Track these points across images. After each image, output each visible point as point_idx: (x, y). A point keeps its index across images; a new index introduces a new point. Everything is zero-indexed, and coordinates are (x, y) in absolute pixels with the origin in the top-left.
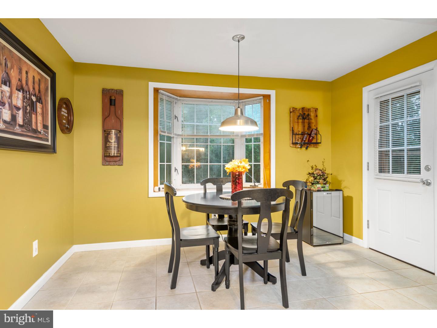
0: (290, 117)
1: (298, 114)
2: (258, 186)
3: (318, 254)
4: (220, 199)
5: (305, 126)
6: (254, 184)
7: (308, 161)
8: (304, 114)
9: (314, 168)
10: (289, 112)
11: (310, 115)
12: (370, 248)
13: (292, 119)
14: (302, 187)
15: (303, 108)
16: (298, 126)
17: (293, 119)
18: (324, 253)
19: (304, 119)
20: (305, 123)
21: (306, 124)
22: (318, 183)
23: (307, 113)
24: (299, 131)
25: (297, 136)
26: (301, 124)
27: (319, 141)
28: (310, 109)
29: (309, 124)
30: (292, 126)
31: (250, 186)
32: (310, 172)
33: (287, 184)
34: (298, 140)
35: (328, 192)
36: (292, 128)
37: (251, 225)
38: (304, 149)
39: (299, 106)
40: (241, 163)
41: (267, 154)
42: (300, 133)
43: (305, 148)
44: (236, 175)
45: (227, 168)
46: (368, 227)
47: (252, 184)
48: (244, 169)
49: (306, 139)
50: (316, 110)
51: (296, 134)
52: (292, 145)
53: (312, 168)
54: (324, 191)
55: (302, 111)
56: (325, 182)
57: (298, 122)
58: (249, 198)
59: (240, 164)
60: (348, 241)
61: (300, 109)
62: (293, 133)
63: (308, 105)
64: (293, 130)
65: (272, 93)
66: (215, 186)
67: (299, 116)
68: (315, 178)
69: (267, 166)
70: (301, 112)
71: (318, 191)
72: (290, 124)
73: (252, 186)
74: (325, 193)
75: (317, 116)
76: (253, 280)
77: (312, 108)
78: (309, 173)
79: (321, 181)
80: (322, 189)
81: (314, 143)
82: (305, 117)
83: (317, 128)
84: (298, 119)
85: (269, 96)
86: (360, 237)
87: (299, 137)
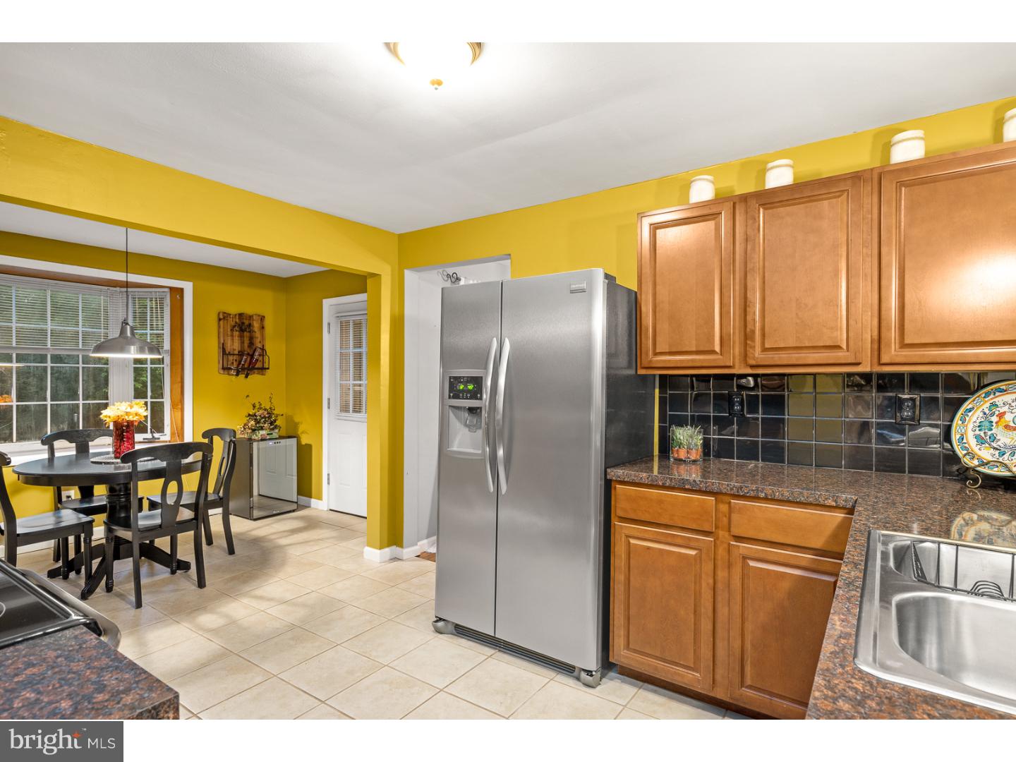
0: (219, 327)
1: (233, 324)
2: (159, 438)
3: (259, 528)
4: (91, 464)
5: (243, 343)
6: (152, 435)
7: (248, 396)
8: (243, 323)
9: (257, 406)
10: (216, 319)
11: (253, 326)
12: (331, 510)
13: (222, 330)
14: (230, 437)
15: (241, 315)
16: (233, 342)
17: (224, 331)
18: (268, 525)
19: (242, 330)
20: (244, 337)
21: (245, 339)
22: (262, 428)
23: (247, 322)
24: (234, 350)
25: (231, 358)
26: (237, 338)
27: (266, 366)
28: (252, 316)
29: (251, 339)
30: (222, 341)
31: (144, 439)
32: (251, 413)
33: (209, 434)
34: (233, 363)
35: (277, 441)
36: (223, 344)
37: (148, 499)
38: (242, 376)
39: (233, 309)
40: (131, 407)
41: (178, 386)
42: (236, 352)
43: (244, 376)
44: (122, 426)
45: (106, 416)
46: (329, 483)
47: (149, 436)
48: (137, 417)
49: (245, 362)
50: (262, 318)
51: (229, 354)
52: (222, 372)
53: (254, 407)
54: (270, 439)
55: (239, 318)
56: (271, 427)
57: (232, 336)
58: (149, 458)
59: (129, 410)
60: (303, 506)
61: (236, 315)
62: (224, 352)
63: (248, 310)
64: (223, 348)
65: (188, 287)
66: (74, 445)
67: (234, 326)
68: (257, 422)
69: (177, 405)
70: (237, 321)
71: (262, 440)
72: (219, 337)
73: (147, 439)
74: (271, 443)
75: (263, 328)
76: (152, 574)
77: (256, 315)
78: (249, 415)
79: (266, 425)
80: (268, 437)
81: (258, 369)
82: (243, 327)
83: (263, 346)
84: (232, 330)
85: (181, 290)
86: (320, 498)
87: (235, 358)
